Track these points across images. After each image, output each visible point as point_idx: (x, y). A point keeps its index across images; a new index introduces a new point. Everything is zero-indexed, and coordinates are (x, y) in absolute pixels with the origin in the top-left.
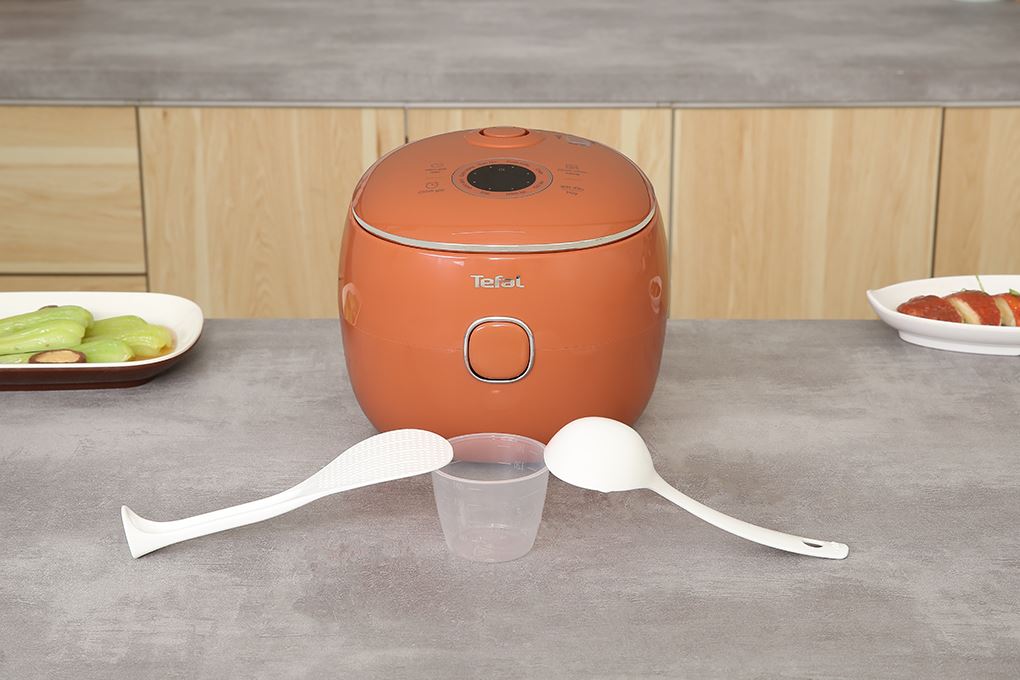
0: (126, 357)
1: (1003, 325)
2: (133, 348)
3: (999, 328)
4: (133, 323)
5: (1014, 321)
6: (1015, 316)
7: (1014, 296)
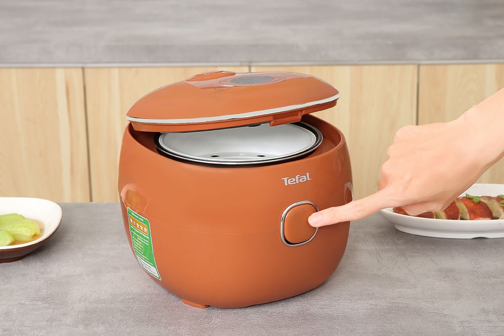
0: (9, 242)
1: (462, 219)
2: (13, 236)
3: (459, 221)
4: (17, 218)
5: (468, 217)
6: (469, 212)
7: (468, 198)
